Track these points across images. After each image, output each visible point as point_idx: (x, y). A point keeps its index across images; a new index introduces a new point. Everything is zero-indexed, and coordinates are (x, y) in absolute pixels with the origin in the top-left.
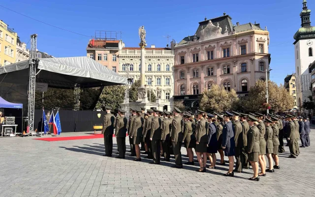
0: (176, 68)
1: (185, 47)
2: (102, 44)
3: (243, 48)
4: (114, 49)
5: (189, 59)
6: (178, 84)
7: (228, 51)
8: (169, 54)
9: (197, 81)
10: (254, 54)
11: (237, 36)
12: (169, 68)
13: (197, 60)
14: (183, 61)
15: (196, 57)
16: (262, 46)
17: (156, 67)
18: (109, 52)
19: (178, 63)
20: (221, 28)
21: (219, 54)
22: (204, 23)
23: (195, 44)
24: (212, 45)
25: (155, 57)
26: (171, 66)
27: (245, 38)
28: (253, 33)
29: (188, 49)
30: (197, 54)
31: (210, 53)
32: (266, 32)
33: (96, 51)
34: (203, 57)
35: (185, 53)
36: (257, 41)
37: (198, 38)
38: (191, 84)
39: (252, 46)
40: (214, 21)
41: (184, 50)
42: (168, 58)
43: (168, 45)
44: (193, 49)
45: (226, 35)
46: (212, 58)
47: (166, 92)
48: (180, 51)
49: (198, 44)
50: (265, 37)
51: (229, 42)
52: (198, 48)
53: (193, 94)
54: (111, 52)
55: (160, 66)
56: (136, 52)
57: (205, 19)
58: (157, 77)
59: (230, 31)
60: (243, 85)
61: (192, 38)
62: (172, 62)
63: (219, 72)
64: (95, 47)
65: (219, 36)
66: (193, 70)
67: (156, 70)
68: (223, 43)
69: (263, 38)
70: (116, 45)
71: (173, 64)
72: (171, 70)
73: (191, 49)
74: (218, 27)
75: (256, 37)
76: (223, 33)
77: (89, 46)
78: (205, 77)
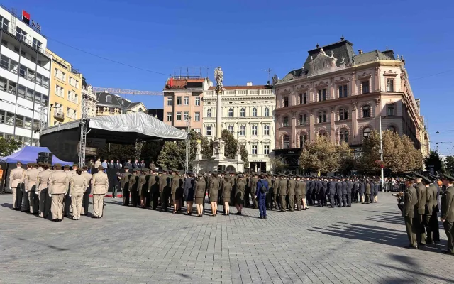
0: (277, 113)
1: (289, 84)
2: (182, 84)
3: (366, 84)
4: (197, 90)
5: (295, 101)
6: (281, 133)
7: (346, 90)
8: (270, 94)
9: (305, 130)
10: (379, 94)
11: (356, 70)
12: (268, 113)
13: (305, 102)
14: (286, 103)
15: (304, 97)
16: (391, 82)
17: (251, 111)
18: (190, 94)
19: (281, 105)
20: (336, 59)
21: (334, 94)
22: (314, 53)
23: (302, 81)
24: (325, 81)
25: (249, 99)
26: (271, 110)
27: (368, 72)
28: (378, 64)
29: (294, 86)
30: (305, 94)
31: (322, 92)
32: (398, 62)
33: (175, 94)
34: (313, 97)
35: (290, 92)
36: (384, 75)
37: (306, 73)
38: (297, 134)
39: (376, 83)
40: (326, 49)
41: (288, 89)
42: (266, 100)
43: (268, 82)
44: (299, 86)
45: (343, 67)
46: (324, 99)
47: (264, 144)
48: (283, 90)
49: (306, 80)
50: (398, 71)
51: (346, 77)
52: (306, 86)
53: (299, 147)
54: (194, 94)
55: (256, 110)
56: (225, 92)
57: (317, 46)
58: (252, 125)
59: (348, 61)
60: (366, 135)
61: (298, 73)
62: (272, 105)
63: (334, 117)
64: (174, 88)
65: (334, 69)
66: (300, 115)
67: (251, 115)
68: (338, 78)
69: (393, 71)
70: (200, 85)
71: (274, 108)
72: (271, 115)
73: (297, 87)
74: (332, 57)
75: (383, 69)
76: (338, 64)
77: (167, 87)
78: (315, 125)
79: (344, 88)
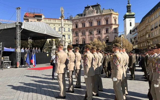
0: (73, 30)
1: (78, 19)
2: (32, 15)
3: (107, 21)
4: (39, 18)
5: (80, 26)
6: (75, 38)
7: (100, 22)
8: (70, 23)
9: (84, 37)
10: (112, 24)
11: (104, 15)
12: (69, 30)
13: (84, 26)
14: (77, 26)
15: (84, 25)
16: (115, 20)
18: (36, 20)
19: (74, 27)
20: (96, 11)
21: (95, 24)
22: (88, 7)
23: (83, 18)
24: (92, 19)
26: (71, 29)
27: (108, 16)
28: (112, 14)
29: (80, 20)
30: (84, 23)
31: (91, 23)
32: (117, 13)
33: (29, 20)
34: (87, 25)
35: (78, 22)
36: (113, 18)
37: (85, 15)
38: (81, 38)
39: (111, 20)
40: (92, 6)
41: (77, 21)
42: (69, 25)
43: (68, 18)
44: (82, 20)
45: (99, 14)
46: (92, 25)
47: (68, 42)
48: (75, 21)
49: (85, 18)
50: (117, 16)
51: (100, 18)
52: (84, 20)
53: (82, 43)
54: (38, 20)
55: (65, 29)
56: (52, 20)
57: (88, 5)
59: (100, 12)
60: (107, 39)
61: (81, 15)
62: (71, 27)
63: (95, 32)
64: (28, 17)
65: (95, 14)
66: (82, 31)
68: (97, 18)
69: (116, 17)
70: (41, 16)
71: (72, 28)
72: (71, 31)
73: (81, 20)
74: (95, 10)
75: (113, 16)
76: (97, 13)
77: (25, 16)
78: (88, 35)
79: (99, 22)
